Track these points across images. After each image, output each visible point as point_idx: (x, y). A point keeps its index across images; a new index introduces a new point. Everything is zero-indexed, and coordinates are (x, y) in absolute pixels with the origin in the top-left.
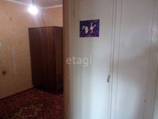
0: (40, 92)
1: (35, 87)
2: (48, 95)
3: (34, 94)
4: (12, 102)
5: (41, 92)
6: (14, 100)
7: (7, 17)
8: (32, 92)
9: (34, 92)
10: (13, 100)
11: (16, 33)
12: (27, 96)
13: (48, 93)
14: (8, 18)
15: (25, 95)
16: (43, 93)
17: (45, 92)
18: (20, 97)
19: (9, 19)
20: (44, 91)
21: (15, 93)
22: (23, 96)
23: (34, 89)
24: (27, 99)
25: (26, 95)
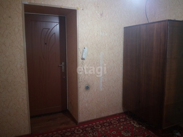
0: (132, 123)
1: (125, 113)
2: (146, 133)
3: (124, 124)
4: (92, 132)
5: (135, 125)
6: (96, 127)
7: (97, 12)
8: (121, 120)
9: (124, 120)
10: (94, 128)
11: (106, 34)
12: (114, 126)
13: (145, 128)
14: (98, 14)
15: (111, 122)
16: (138, 126)
17: (140, 126)
18: (104, 126)
19: (100, 15)
20: (139, 124)
21: (98, 117)
22: (108, 124)
23: (124, 116)
24: (113, 133)
25: (112, 124)
